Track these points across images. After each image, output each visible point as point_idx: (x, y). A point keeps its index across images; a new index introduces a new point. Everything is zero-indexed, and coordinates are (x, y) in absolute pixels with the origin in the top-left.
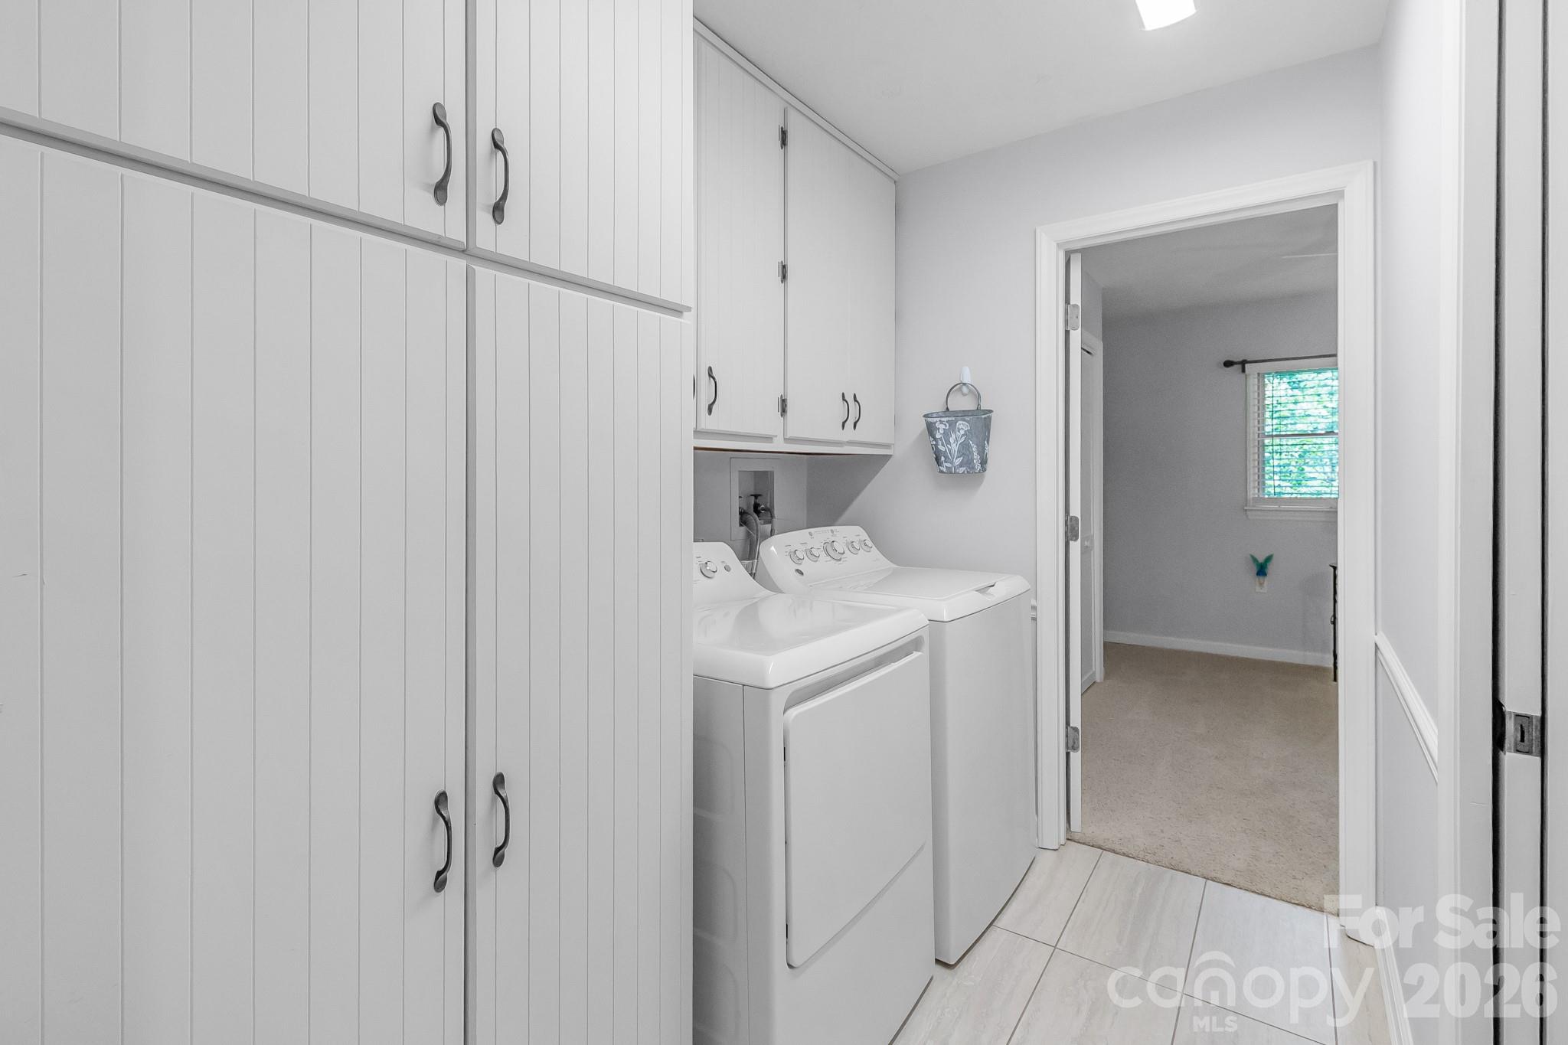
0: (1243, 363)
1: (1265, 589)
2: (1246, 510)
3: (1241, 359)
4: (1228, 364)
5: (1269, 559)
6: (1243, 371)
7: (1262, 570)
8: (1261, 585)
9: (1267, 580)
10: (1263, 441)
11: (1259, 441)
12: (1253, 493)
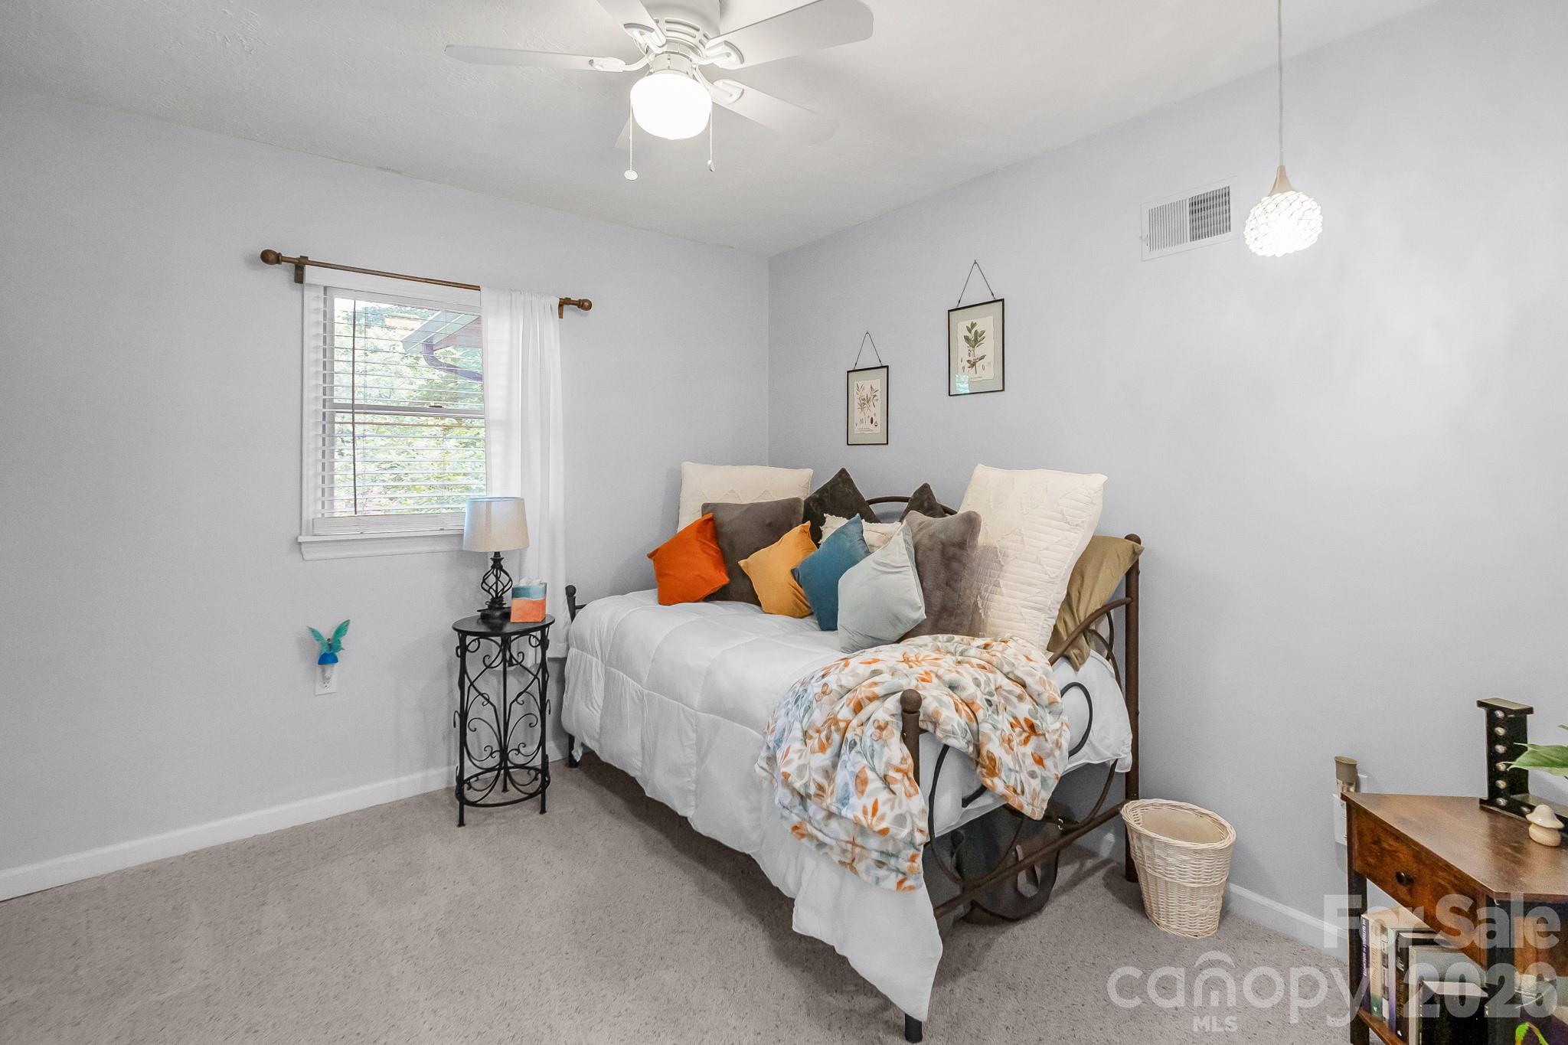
0: (299, 267)
1: (333, 686)
2: (300, 544)
3: (295, 255)
4: (270, 258)
5: (341, 630)
6: (299, 278)
7: (328, 657)
8: (326, 679)
9: (334, 671)
10: (333, 416)
11: (324, 414)
12: (312, 509)
